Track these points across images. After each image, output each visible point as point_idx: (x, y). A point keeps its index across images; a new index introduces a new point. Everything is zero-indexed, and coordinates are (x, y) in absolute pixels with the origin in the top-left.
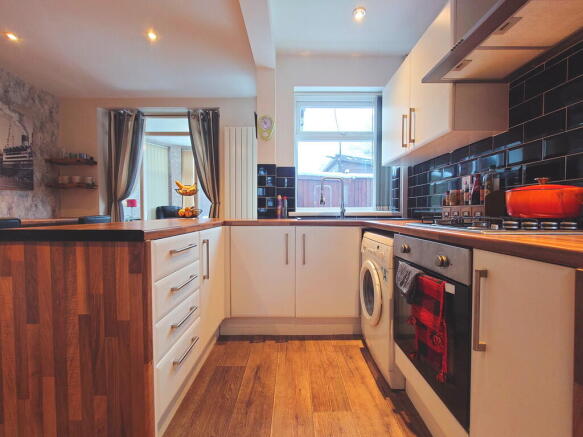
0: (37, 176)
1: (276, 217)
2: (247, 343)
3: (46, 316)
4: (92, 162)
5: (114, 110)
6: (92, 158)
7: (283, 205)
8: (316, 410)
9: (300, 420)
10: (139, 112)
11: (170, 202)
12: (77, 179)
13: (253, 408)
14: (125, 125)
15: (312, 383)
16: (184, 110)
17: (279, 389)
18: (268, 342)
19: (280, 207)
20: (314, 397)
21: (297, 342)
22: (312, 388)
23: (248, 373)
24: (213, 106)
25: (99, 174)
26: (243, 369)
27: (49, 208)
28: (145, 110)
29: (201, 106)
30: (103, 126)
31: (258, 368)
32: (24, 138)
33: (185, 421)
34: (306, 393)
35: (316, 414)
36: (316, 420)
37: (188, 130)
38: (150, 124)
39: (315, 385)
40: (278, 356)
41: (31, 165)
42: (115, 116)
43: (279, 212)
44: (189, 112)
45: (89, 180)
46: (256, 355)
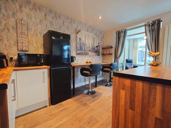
0: (100, 52)
3: (138, 109)
4: (112, 47)
5: (118, 31)
6: (112, 46)
10: (126, 29)
12: (108, 52)
29: (151, 20)
30: (115, 36)
32: (99, 43)
37: (145, 31)
42: (118, 33)
44: (145, 24)
45: (111, 52)
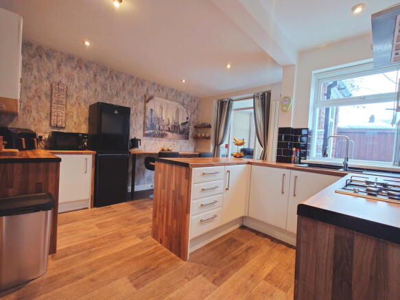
0: (190, 134)
1: (290, 162)
2: (254, 234)
4: (210, 126)
5: (220, 100)
7: (296, 155)
8: (266, 279)
9: (253, 278)
10: (230, 99)
11: (249, 146)
12: (203, 135)
13: (235, 261)
14: (224, 106)
15: (275, 268)
16: (252, 95)
17: (254, 262)
18: (266, 239)
19: (293, 156)
20: (269, 274)
21: (284, 247)
22: (272, 271)
23: (244, 247)
24: (268, 89)
25: (212, 132)
26: (242, 244)
27: (193, 148)
28: (233, 98)
29: (261, 91)
31: (251, 247)
32: (187, 118)
33: (206, 250)
34: (267, 271)
35: (264, 281)
36: (261, 283)
37: (253, 106)
38: (236, 105)
39: (275, 271)
40: (266, 247)
41: (188, 129)
42: (221, 103)
43: (293, 159)
44: (254, 96)
45: (208, 135)
46: (253, 241)
